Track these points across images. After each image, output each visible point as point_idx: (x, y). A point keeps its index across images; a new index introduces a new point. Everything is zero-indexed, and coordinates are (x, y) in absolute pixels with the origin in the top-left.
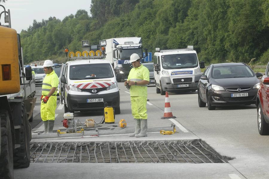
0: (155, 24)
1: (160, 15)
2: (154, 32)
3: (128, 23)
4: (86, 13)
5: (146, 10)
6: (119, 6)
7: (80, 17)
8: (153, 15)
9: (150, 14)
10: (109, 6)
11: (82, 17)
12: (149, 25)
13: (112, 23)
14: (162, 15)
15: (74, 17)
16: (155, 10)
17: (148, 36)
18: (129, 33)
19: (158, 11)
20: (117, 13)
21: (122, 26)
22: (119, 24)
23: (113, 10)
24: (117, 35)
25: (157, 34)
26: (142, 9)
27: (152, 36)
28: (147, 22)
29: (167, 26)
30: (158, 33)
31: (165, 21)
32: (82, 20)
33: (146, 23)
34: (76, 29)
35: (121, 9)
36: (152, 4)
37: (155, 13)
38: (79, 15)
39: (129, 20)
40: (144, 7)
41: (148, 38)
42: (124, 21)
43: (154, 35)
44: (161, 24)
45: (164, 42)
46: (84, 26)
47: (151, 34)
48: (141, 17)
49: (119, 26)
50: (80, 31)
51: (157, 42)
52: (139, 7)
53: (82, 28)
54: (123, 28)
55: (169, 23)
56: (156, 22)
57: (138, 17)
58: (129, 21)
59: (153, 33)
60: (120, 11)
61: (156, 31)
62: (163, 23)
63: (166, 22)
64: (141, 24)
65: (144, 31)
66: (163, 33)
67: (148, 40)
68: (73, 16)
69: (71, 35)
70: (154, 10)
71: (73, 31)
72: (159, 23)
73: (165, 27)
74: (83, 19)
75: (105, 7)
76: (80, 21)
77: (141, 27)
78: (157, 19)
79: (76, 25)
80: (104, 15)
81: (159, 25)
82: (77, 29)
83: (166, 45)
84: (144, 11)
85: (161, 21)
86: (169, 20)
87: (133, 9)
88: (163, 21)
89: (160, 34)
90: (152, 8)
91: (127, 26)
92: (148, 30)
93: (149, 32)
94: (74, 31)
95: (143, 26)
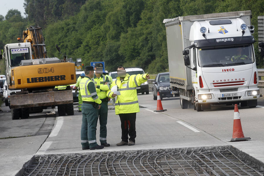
0: (105, 28)
1: (110, 18)
2: (104, 38)
3: (74, 27)
4: (19, 13)
5: (94, 13)
6: (61, 6)
7: (12, 19)
8: (102, 18)
9: (98, 17)
10: (49, 6)
11: (14, 19)
12: (99, 29)
13: (55, 28)
14: (112, 18)
15: (5, 19)
16: (105, 13)
17: (98, 42)
18: (75, 39)
19: (107, 13)
20: (58, 15)
21: (66, 31)
22: (63, 28)
23: (54, 10)
24: (61, 41)
25: (108, 40)
26: (89, 11)
27: (101, 43)
28: (96, 27)
29: (118, 31)
30: (108, 38)
31: (115, 25)
32: (14, 22)
33: (94, 27)
34: (9, 33)
35: (63, 9)
36: (100, 5)
37: (105, 15)
38: (11, 16)
39: (75, 23)
40: (92, 9)
41: (97, 45)
42: (69, 25)
43: (104, 41)
44: (111, 28)
45: (115, 49)
46: (18, 31)
47: (101, 40)
48: (88, 21)
49: (63, 30)
50: (14, 35)
51: (107, 49)
52: (86, 9)
53: (16, 32)
54: (68, 33)
55: (121, 27)
56: (106, 26)
57: (85, 21)
58: (74, 25)
59: (102, 38)
60: (62, 12)
61: (106, 36)
62: (114, 27)
63: (117, 26)
64: (89, 29)
65: (93, 36)
66: (114, 39)
67: (97, 47)
68: (3, 17)
69: (2, 41)
70: (103, 12)
71: (5, 36)
72: (109, 27)
73: (116, 32)
74: (16, 21)
75: (44, 7)
76: (12, 24)
77: (89, 31)
78: (107, 23)
79: (9, 28)
80: (43, 16)
81: (110, 30)
82: (11, 34)
83: (117, 52)
84: (91, 13)
85: (111, 26)
86: (120, 23)
87: (78, 11)
88: (113, 25)
89: (111, 40)
90: (101, 10)
91: (72, 31)
92: (97, 36)
93: (99, 37)
94: (7, 36)
95: (92, 31)
